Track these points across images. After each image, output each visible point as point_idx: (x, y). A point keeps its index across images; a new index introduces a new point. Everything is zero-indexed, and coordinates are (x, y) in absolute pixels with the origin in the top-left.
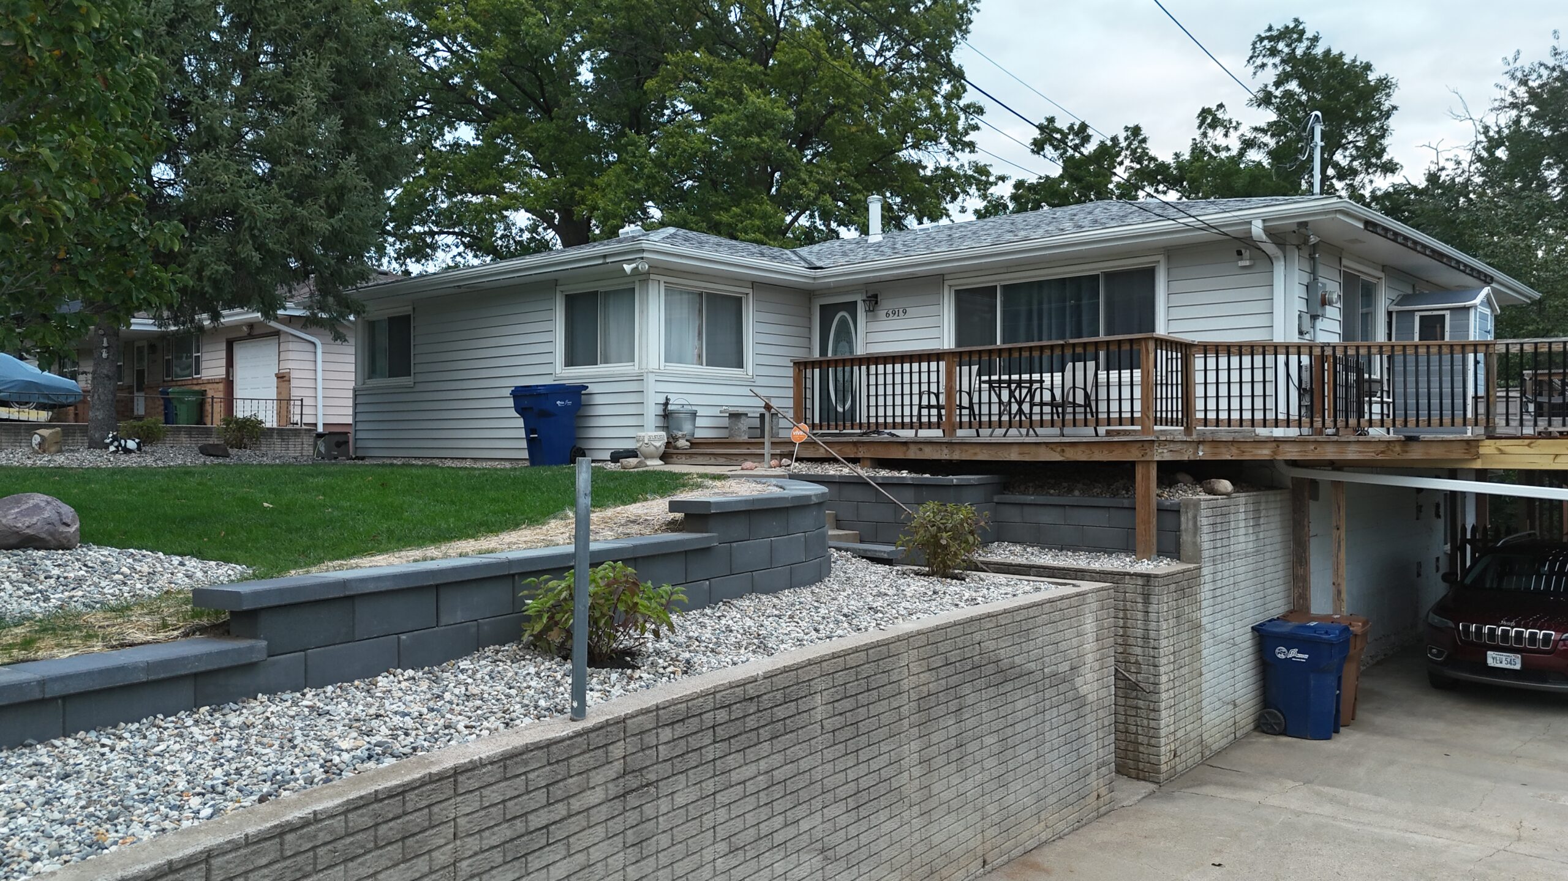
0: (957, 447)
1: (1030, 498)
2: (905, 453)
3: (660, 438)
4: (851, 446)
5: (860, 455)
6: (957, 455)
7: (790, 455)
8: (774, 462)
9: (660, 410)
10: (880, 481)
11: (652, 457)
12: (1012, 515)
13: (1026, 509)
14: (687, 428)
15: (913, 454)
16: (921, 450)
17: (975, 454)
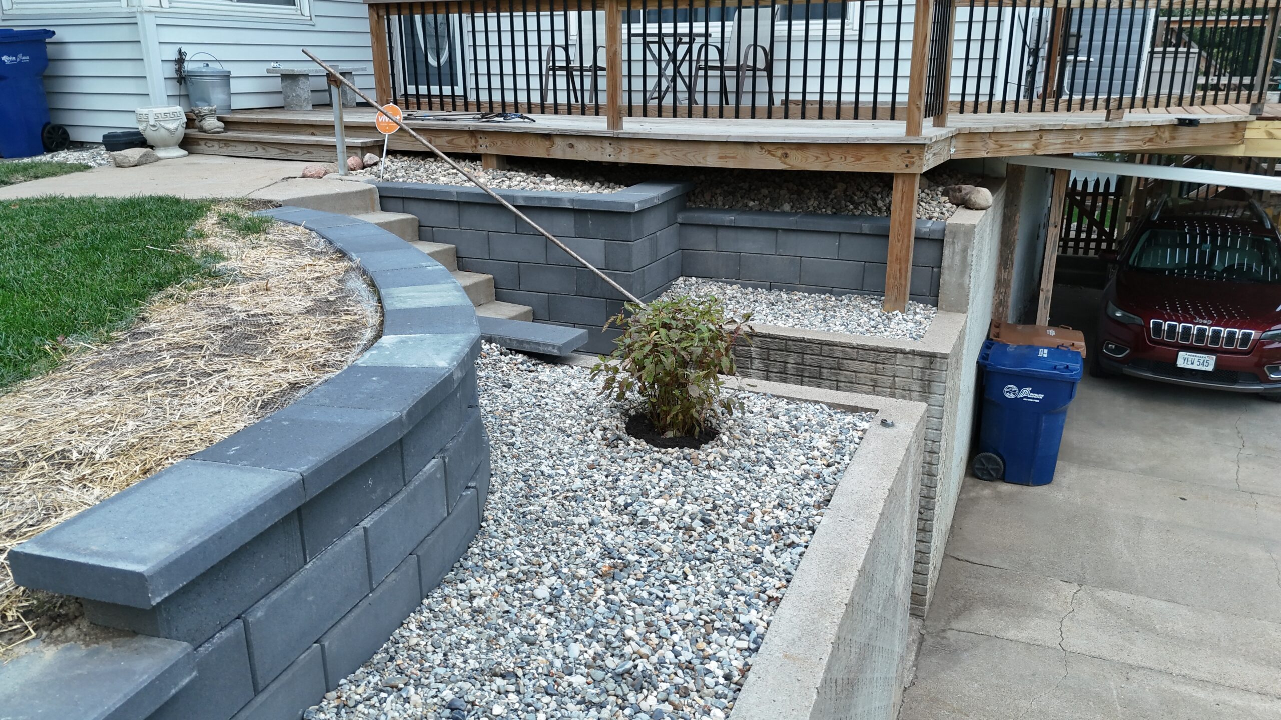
0: (626, 145)
1: (729, 218)
2: (548, 150)
3: (174, 117)
4: (467, 137)
5: (481, 151)
6: (626, 157)
7: (377, 148)
8: (353, 161)
9: (170, 71)
10: (522, 203)
11: (166, 146)
12: (702, 241)
13: (722, 233)
14: (217, 97)
15: (560, 152)
16: (572, 146)
17: (654, 155)
